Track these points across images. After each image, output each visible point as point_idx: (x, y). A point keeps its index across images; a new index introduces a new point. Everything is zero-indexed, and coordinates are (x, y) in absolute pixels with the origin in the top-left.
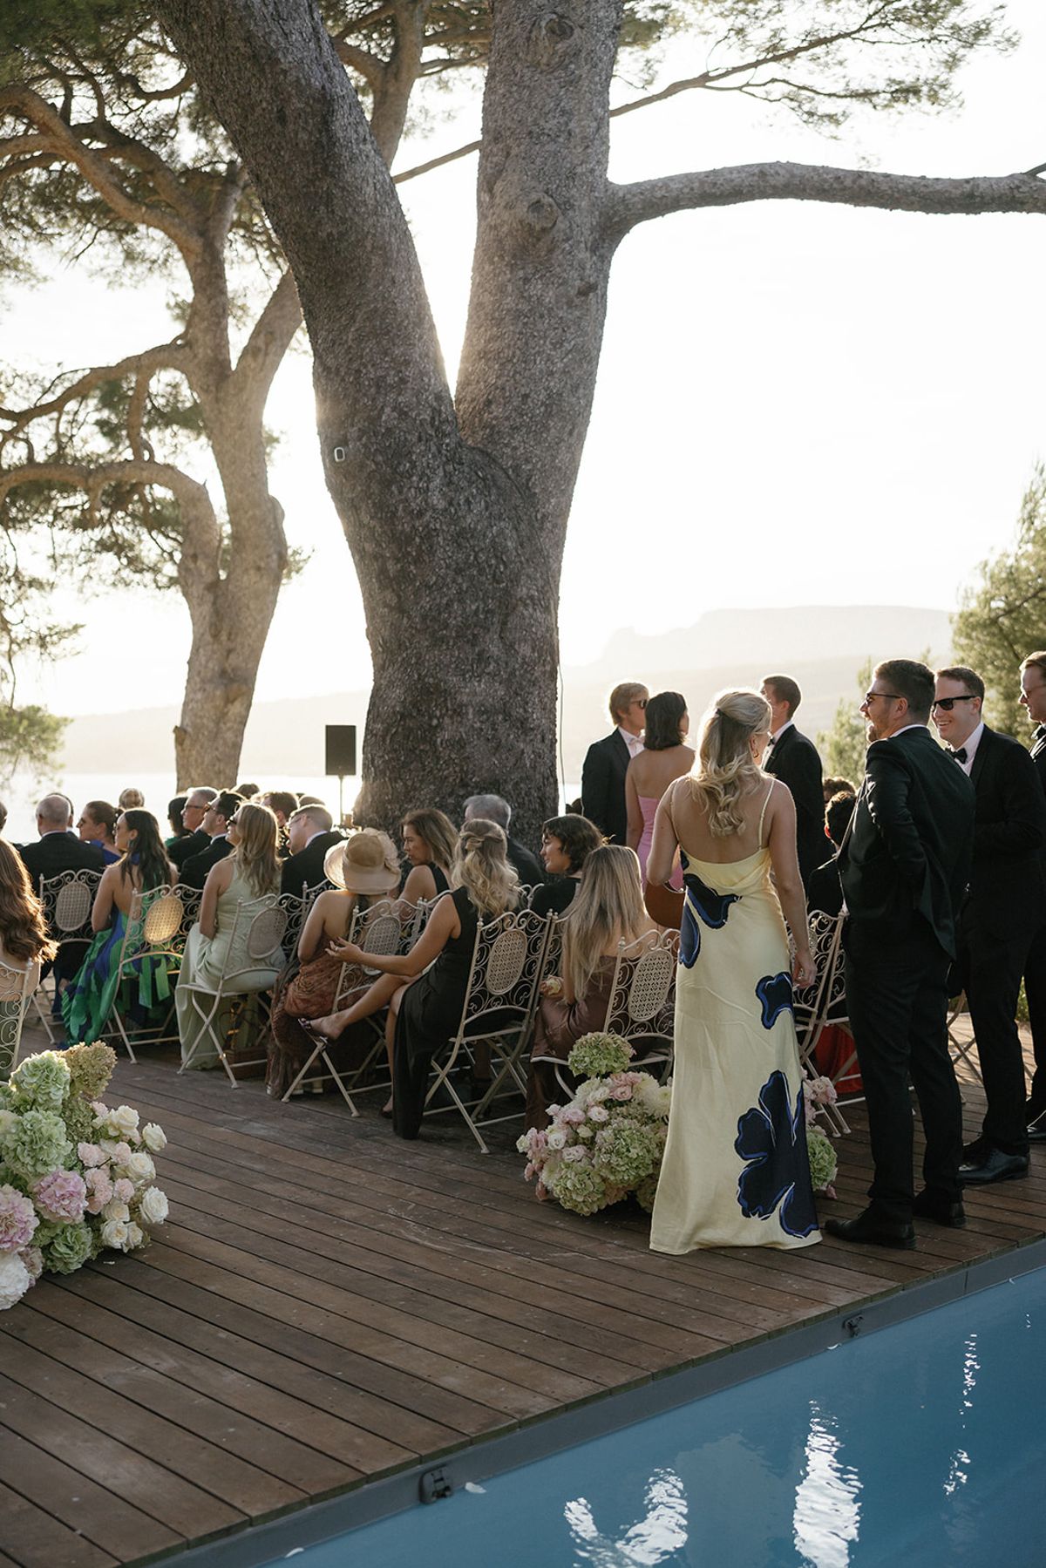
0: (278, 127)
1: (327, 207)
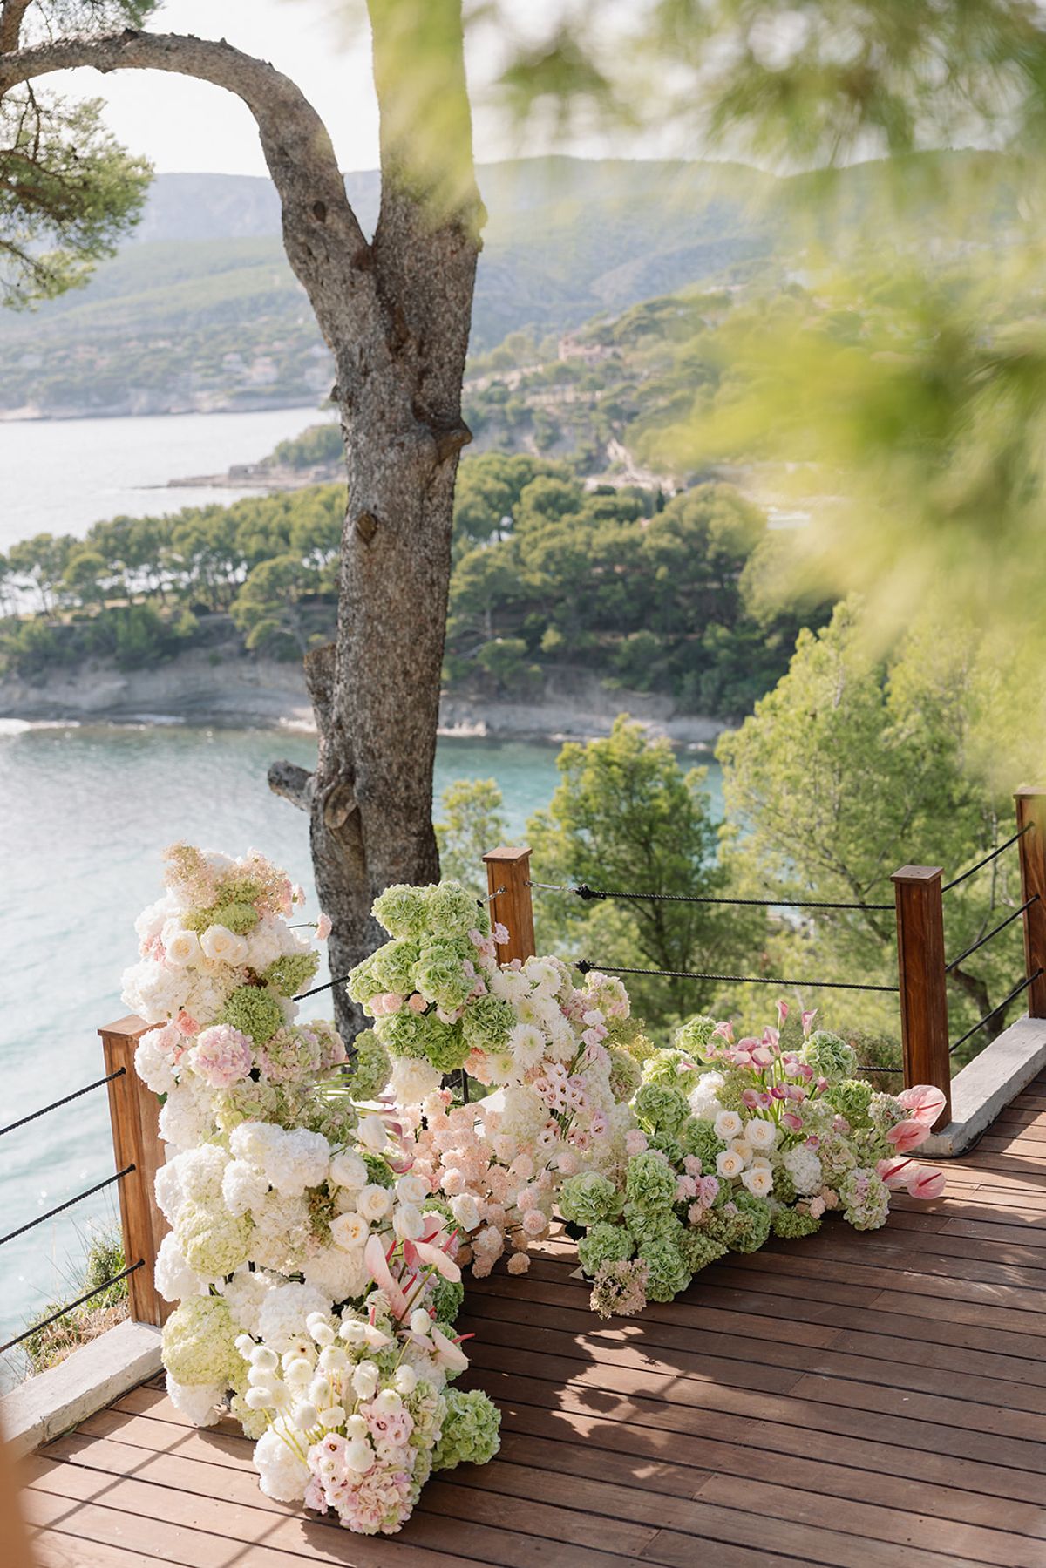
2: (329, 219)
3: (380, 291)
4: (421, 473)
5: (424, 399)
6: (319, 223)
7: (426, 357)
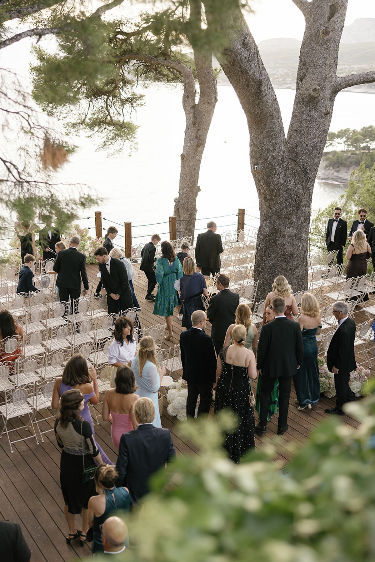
0: (246, 88)
1: (258, 106)
2: (189, 99)
5: (198, 135)
7: (200, 127)
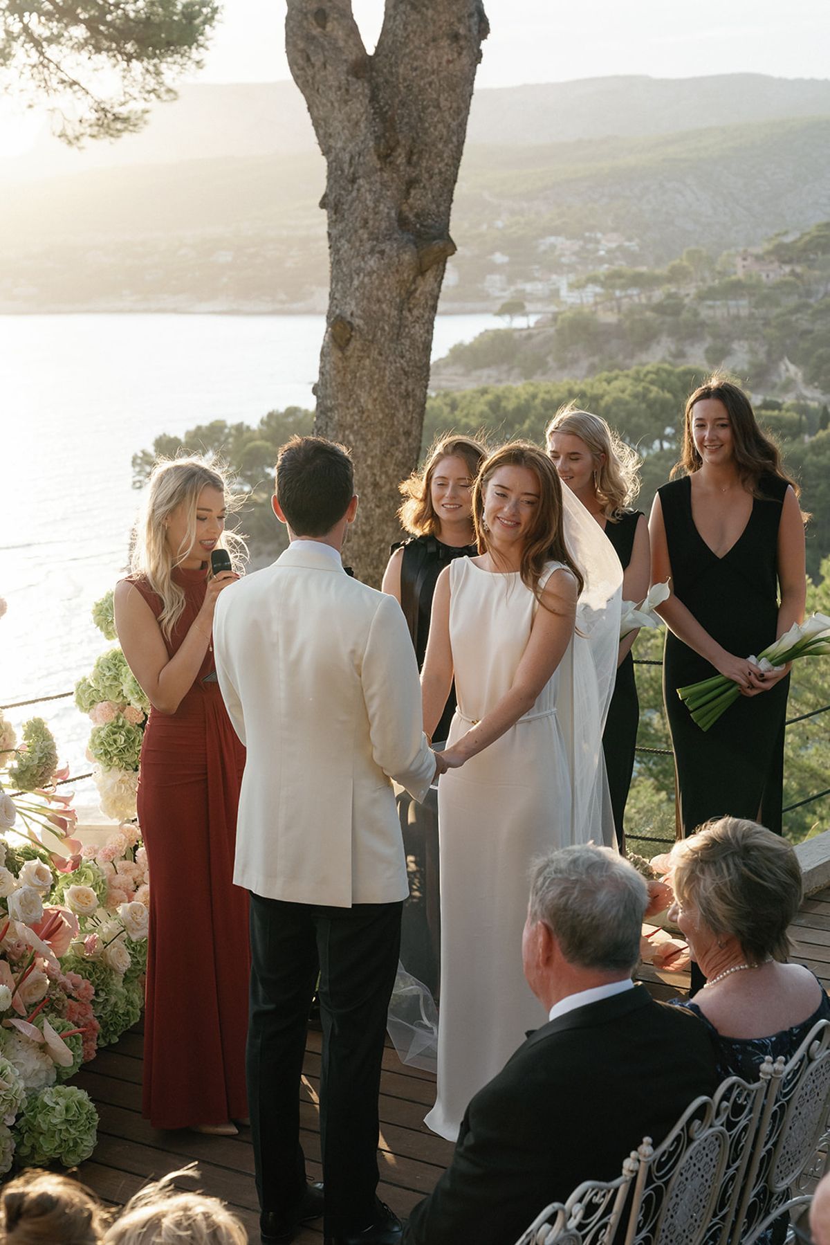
2: (329, 26)
3: (373, 99)
4: (401, 283)
5: (411, 208)
6: (319, 30)
7: (415, 167)
